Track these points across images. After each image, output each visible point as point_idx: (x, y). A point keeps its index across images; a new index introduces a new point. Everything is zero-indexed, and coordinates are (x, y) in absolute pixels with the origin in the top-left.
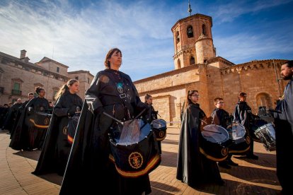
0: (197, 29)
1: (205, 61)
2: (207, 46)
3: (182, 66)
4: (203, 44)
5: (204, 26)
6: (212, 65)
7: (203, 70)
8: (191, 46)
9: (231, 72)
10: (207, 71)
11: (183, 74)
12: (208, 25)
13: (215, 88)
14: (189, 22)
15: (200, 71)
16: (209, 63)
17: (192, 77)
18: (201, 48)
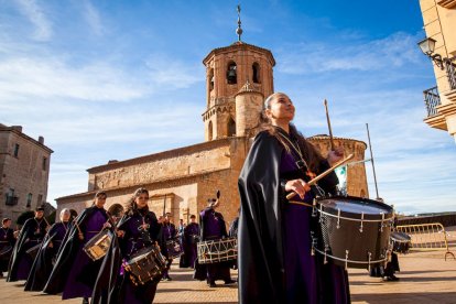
0: (243, 71)
4: (246, 101)
8: (230, 99)
11: (207, 153)
12: (263, 66)
14: (230, 55)
15: (234, 150)
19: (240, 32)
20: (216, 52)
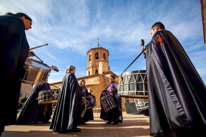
0: (100, 55)
1: (103, 73)
3: (91, 74)
5: (104, 54)
6: (107, 75)
7: (102, 78)
8: (97, 64)
10: (104, 79)
11: (90, 79)
12: (106, 54)
14: (97, 51)
15: (100, 78)
16: (105, 74)
17: (95, 81)
18: (102, 66)
19: (98, 45)
20: (92, 49)
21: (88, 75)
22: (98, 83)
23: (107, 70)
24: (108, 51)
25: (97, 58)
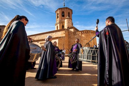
0: (66, 14)
1: (68, 28)
2: (69, 22)
4: (68, 20)
5: (69, 13)
6: (70, 30)
7: (67, 32)
8: (63, 21)
9: (77, 34)
10: (68, 32)
11: (58, 33)
12: (71, 13)
13: (71, 40)
14: (63, 10)
15: (66, 32)
16: (70, 29)
17: (62, 34)
18: (67, 22)
19: (64, 5)
20: (59, 9)
21: (56, 29)
22: (64, 35)
23: (71, 26)
24: (72, 11)
25: (63, 16)
